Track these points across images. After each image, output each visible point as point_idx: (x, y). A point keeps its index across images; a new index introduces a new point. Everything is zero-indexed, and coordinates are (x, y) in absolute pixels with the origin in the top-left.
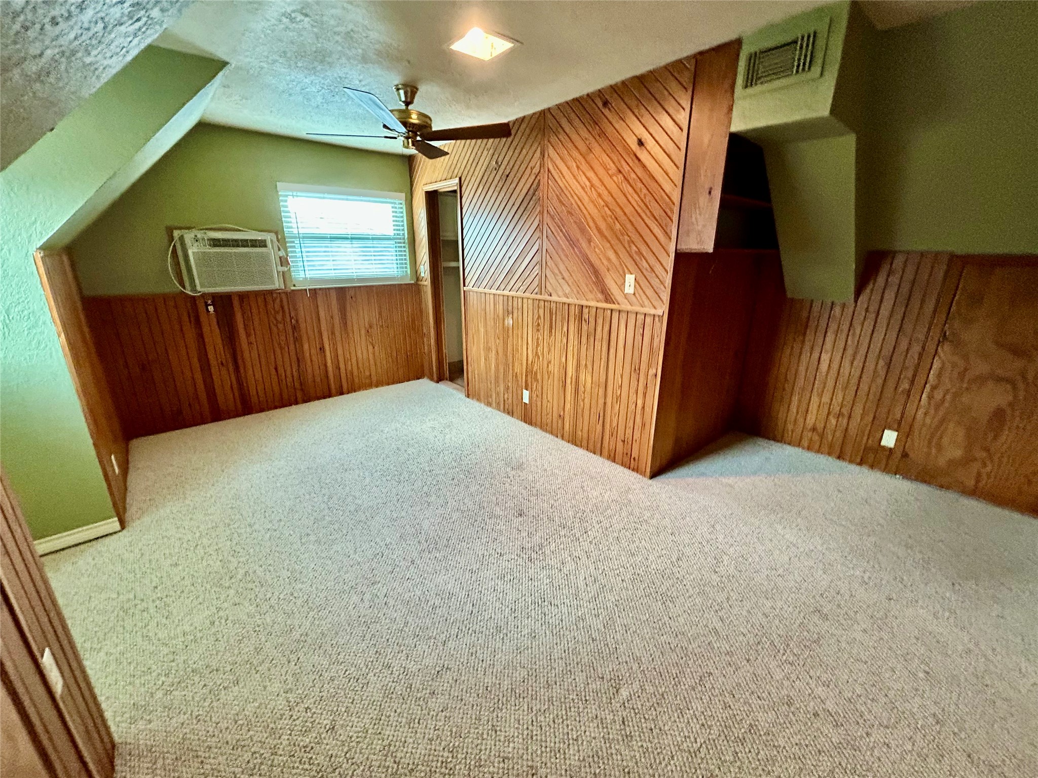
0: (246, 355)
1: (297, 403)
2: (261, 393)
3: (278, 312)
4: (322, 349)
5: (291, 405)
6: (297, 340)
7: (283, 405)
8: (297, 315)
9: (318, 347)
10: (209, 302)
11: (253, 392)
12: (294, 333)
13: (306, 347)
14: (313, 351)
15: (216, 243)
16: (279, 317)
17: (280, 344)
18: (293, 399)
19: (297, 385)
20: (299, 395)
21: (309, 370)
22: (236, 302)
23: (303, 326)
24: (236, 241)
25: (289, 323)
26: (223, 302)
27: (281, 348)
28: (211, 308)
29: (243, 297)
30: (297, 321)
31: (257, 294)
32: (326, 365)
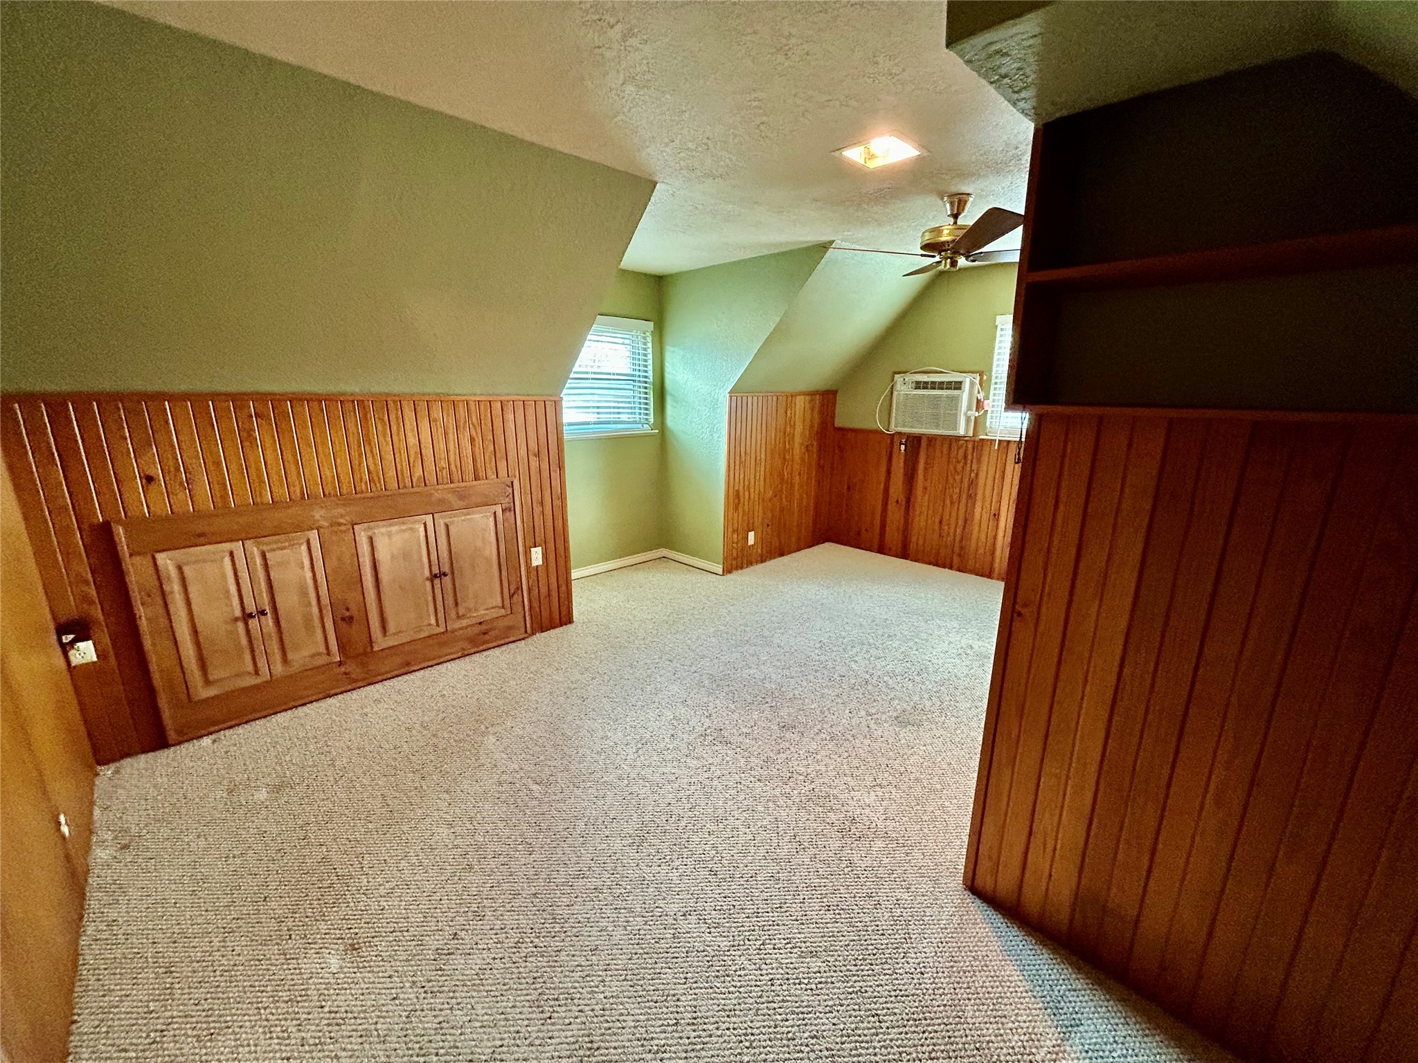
0: (919, 499)
1: (951, 568)
2: (921, 542)
3: (958, 462)
4: (996, 516)
5: (944, 567)
6: (971, 497)
7: (936, 564)
8: (978, 470)
9: (993, 512)
10: (903, 441)
11: (914, 539)
12: (969, 490)
13: (978, 510)
14: (985, 517)
15: (918, 385)
16: (959, 467)
17: (951, 497)
18: (948, 561)
19: (957, 549)
20: (956, 560)
21: (974, 536)
22: (924, 443)
23: (981, 482)
24: (926, 383)
25: (968, 475)
26: (914, 441)
27: (952, 503)
28: (903, 447)
29: (932, 439)
30: (977, 475)
31: (944, 438)
32: (995, 538)
